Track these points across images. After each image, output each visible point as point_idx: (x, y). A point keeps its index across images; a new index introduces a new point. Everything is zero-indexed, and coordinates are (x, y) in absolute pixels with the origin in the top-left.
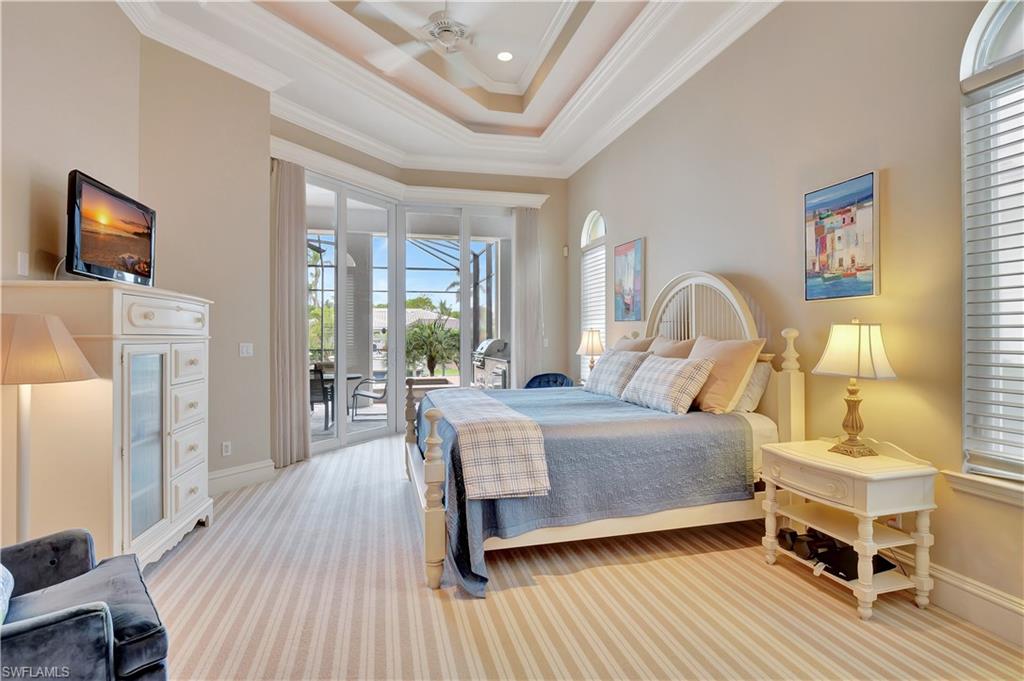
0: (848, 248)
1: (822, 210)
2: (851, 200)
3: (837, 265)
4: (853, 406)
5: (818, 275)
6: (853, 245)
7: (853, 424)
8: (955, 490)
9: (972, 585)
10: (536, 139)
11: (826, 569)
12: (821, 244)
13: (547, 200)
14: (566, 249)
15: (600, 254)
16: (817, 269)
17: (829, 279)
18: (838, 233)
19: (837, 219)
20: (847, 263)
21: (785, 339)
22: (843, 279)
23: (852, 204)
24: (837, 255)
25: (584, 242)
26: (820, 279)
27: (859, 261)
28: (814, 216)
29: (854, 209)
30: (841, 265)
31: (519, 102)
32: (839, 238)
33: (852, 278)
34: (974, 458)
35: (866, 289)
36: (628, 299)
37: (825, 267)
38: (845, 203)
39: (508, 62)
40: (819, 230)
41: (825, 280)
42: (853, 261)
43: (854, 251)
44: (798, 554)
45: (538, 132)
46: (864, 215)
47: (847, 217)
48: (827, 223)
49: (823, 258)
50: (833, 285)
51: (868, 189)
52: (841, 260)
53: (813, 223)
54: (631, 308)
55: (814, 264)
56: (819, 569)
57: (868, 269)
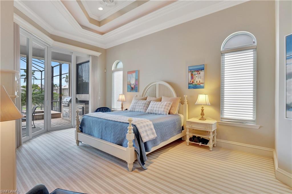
0: (198, 79)
1: (193, 70)
2: (199, 69)
3: (196, 82)
4: (202, 110)
5: (191, 84)
6: (200, 78)
7: (202, 114)
8: (219, 125)
9: (222, 141)
10: (101, 36)
11: (202, 143)
12: (192, 78)
13: (101, 54)
14: (105, 70)
15: (121, 73)
16: (191, 83)
17: (194, 85)
18: (196, 75)
19: (196, 73)
20: (198, 82)
21: (184, 97)
22: (198, 85)
23: (200, 70)
24: (196, 80)
25: (113, 69)
26: (192, 85)
27: (201, 82)
28: (191, 71)
29: (200, 71)
30: (197, 82)
31: (99, 23)
32: (197, 77)
33: (199, 85)
34: (222, 118)
35: (203, 87)
36: (133, 86)
37: (193, 82)
38: (198, 70)
39: (101, 10)
40: (192, 75)
41: (193, 85)
42: (200, 82)
43: (200, 79)
44: (194, 142)
45: (102, 34)
46: (202, 73)
47: (198, 72)
48: (194, 73)
49: (193, 80)
50: (195, 86)
51: (203, 68)
52: (197, 81)
53: (190, 73)
54: (134, 88)
55: (190, 81)
56: (200, 144)
57: (203, 83)
